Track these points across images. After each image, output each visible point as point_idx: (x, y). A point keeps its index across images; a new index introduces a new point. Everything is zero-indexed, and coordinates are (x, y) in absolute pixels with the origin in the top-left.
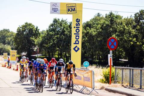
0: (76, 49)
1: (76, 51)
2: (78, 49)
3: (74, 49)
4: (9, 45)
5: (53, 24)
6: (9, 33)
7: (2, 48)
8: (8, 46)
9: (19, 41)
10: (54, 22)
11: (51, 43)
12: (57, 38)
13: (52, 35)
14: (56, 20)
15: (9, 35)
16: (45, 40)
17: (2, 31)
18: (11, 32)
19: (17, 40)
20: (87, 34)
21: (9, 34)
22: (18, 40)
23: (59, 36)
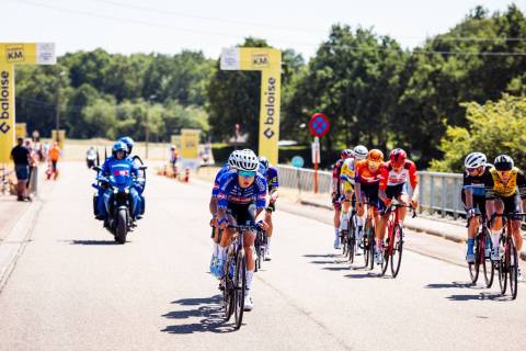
0: (269, 133)
1: (269, 137)
2: (273, 133)
3: (265, 133)
4: (201, 108)
5: (327, 43)
6: (200, 64)
7: (177, 119)
8: (197, 110)
9: (225, 98)
10: (333, 35)
11: (324, 106)
12: (342, 88)
13: (327, 79)
14: (338, 28)
15: (202, 71)
16: (305, 94)
17: (176, 56)
18: (207, 61)
19: (216, 93)
20: (435, 77)
21: (199, 68)
22: (220, 94)
23: (346, 82)
